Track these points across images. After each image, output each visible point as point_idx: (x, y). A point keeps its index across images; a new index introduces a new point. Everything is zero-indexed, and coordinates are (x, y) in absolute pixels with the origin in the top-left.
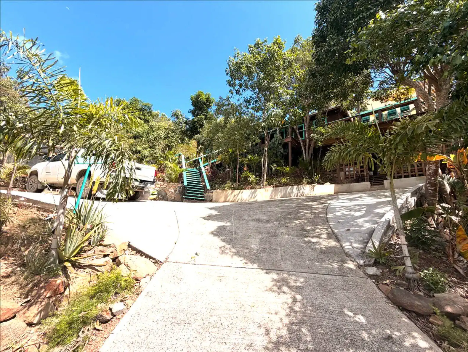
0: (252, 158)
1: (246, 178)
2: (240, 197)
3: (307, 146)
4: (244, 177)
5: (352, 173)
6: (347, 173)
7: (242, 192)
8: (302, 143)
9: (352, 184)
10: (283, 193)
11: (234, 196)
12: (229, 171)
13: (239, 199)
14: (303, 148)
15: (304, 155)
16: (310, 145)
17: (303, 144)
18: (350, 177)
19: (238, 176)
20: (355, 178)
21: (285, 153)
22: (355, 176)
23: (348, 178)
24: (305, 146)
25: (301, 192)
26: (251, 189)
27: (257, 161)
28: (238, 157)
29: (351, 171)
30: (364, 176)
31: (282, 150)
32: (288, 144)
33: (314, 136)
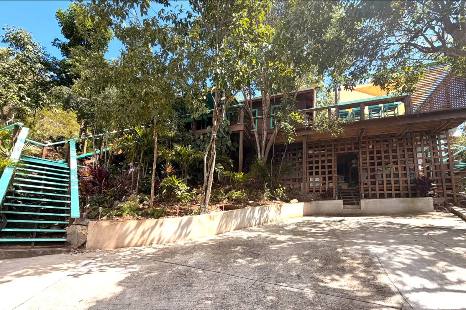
0: (183, 151)
1: (171, 189)
2: (155, 234)
3: (264, 142)
4: (167, 188)
5: (318, 185)
6: (311, 185)
7: (162, 224)
8: (256, 136)
9: (320, 202)
10: (239, 220)
11: (143, 233)
12: (135, 173)
13: (153, 240)
14: (258, 143)
15: (259, 154)
16: (267, 141)
17: (259, 138)
18: (314, 190)
19: (153, 184)
20: (321, 192)
21: (232, 149)
22: (321, 190)
23: (312, 191)
24: (260, 141)
25: (265, 215)
26: (180, 215)
27: (191, 158)
28: (156, 146)
29: (317, 182)
30: (332, 191)
31: (229, 143)
32: (239, 133)
33: (286, 126)
